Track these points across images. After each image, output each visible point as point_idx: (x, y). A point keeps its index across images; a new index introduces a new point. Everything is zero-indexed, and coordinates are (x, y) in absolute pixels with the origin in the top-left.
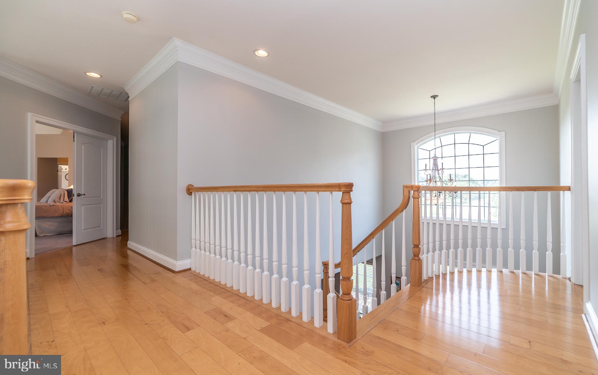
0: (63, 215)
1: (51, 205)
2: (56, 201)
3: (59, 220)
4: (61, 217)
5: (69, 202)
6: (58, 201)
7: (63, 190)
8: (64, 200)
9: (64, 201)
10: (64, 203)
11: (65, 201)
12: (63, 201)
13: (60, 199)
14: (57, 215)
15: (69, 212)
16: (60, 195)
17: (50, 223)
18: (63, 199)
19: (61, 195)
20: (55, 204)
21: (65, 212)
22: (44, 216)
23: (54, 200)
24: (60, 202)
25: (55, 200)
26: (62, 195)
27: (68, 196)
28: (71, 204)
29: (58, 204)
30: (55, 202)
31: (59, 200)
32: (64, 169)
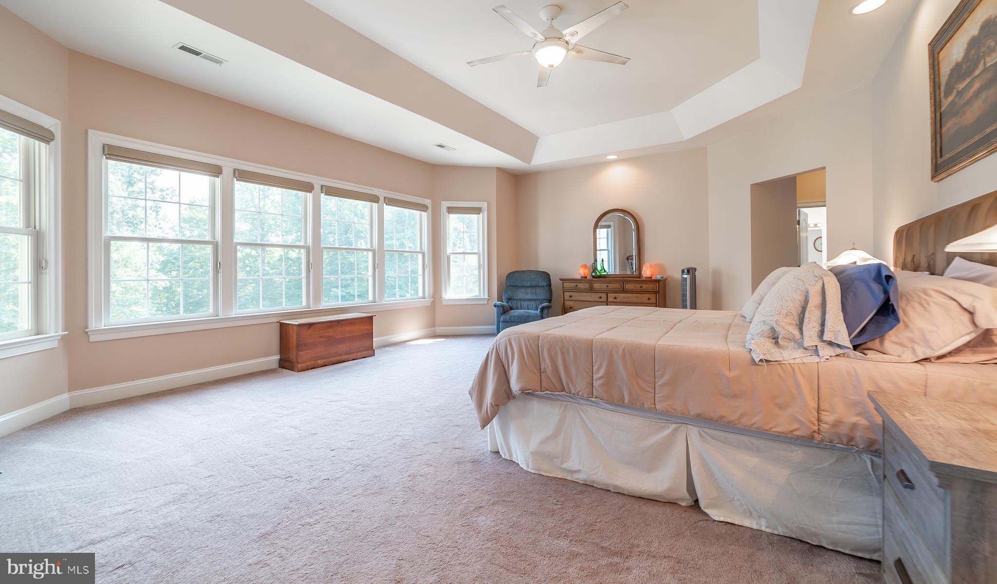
0: (819, 432)
1: (757, 360)
2: (782, 333)
3: (798, 454)
4: (808, 440)
5: (852, 352)
6: (792, 339)
7: (818, 272)
8: (822, 333)
9: (826, 337)
10: (826, 352)
11: (831, 344)
12: (816, 342)
13: (800, 326)
14: (783, 424)
15: (854, 419)
16: (802, 298)
17: (753, 461)
18: (818, 328)
19: (806, 301)
20: (776, 354)
21: (828, 418)
22: (722, 417)
23: (773, 330)
24: (800, 345)
25: (777, 329)
26: (815, 300)
27: (844, 309)
28: (868, 365)
29: (790, 355)
30: (775, 338)
31: (796, 332)
32: (811, 226)
